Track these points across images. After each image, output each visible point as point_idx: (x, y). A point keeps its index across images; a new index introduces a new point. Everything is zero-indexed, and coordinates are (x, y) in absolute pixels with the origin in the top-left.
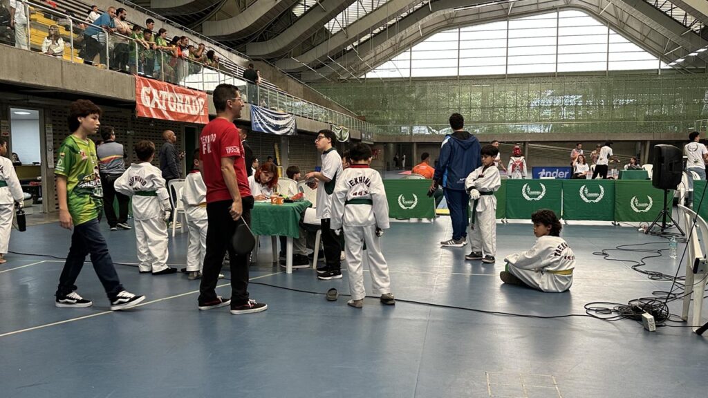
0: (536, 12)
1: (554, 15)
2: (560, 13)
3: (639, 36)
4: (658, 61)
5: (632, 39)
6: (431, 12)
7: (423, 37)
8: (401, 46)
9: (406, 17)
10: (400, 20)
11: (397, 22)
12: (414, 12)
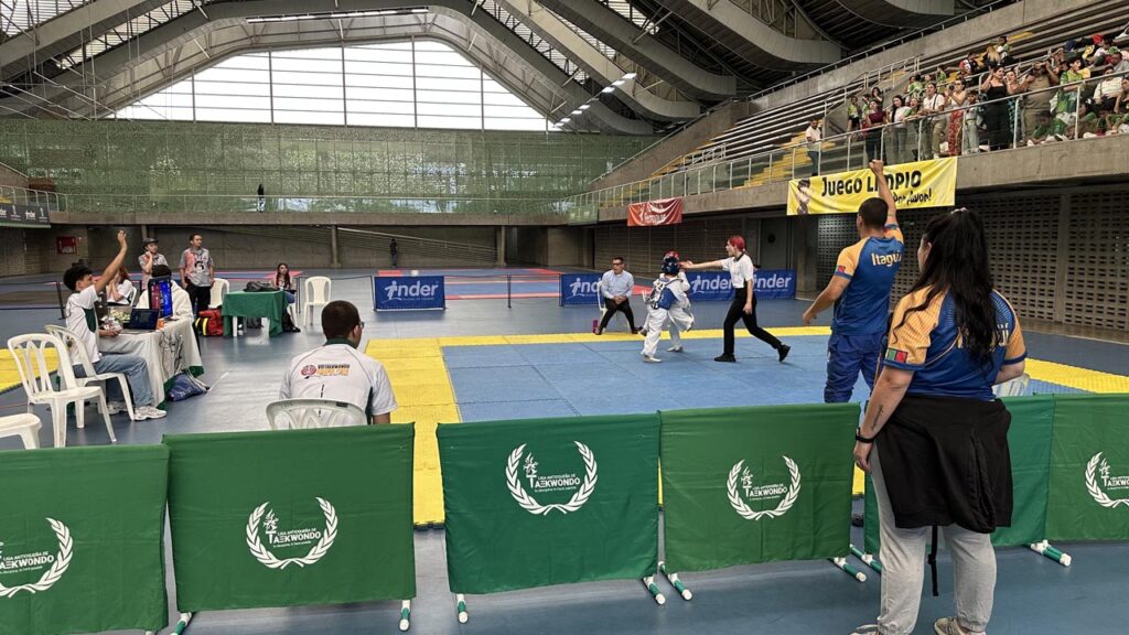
0: (382, 39)
1: (408, 45)
2: (416, 43)
3: (520, 85)
4: (544, 120)
5: (513, 89)
6: (209, 20)
7: (212, 61)
8: (177, 70)
9: (165, 23)
10: (155, 28)
11: (151, 30)
12: (179, 17)
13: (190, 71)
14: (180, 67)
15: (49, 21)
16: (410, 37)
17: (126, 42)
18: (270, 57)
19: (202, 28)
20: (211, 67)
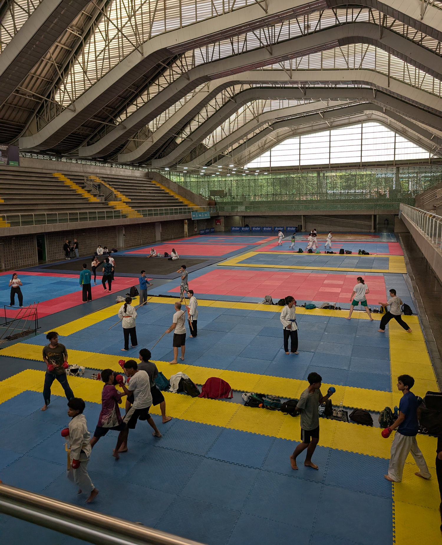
0: (348, 124)
1: (360, 125)
2: (363, 124)
4: (429, 153)
5: (412, 139)
6: (274, 130)
7: (277, 142)
8: (265, 148)
9: (259, 133)
10: (255, 135)
11: (254, 136)
12: (264, 130)
13: (270, 148)
14: (266, 146)
15: (219, 142)
16: (361, 121)
17: (246, 142)
18: (300, 138)
19: (271, 133)
20: (277, 145)
